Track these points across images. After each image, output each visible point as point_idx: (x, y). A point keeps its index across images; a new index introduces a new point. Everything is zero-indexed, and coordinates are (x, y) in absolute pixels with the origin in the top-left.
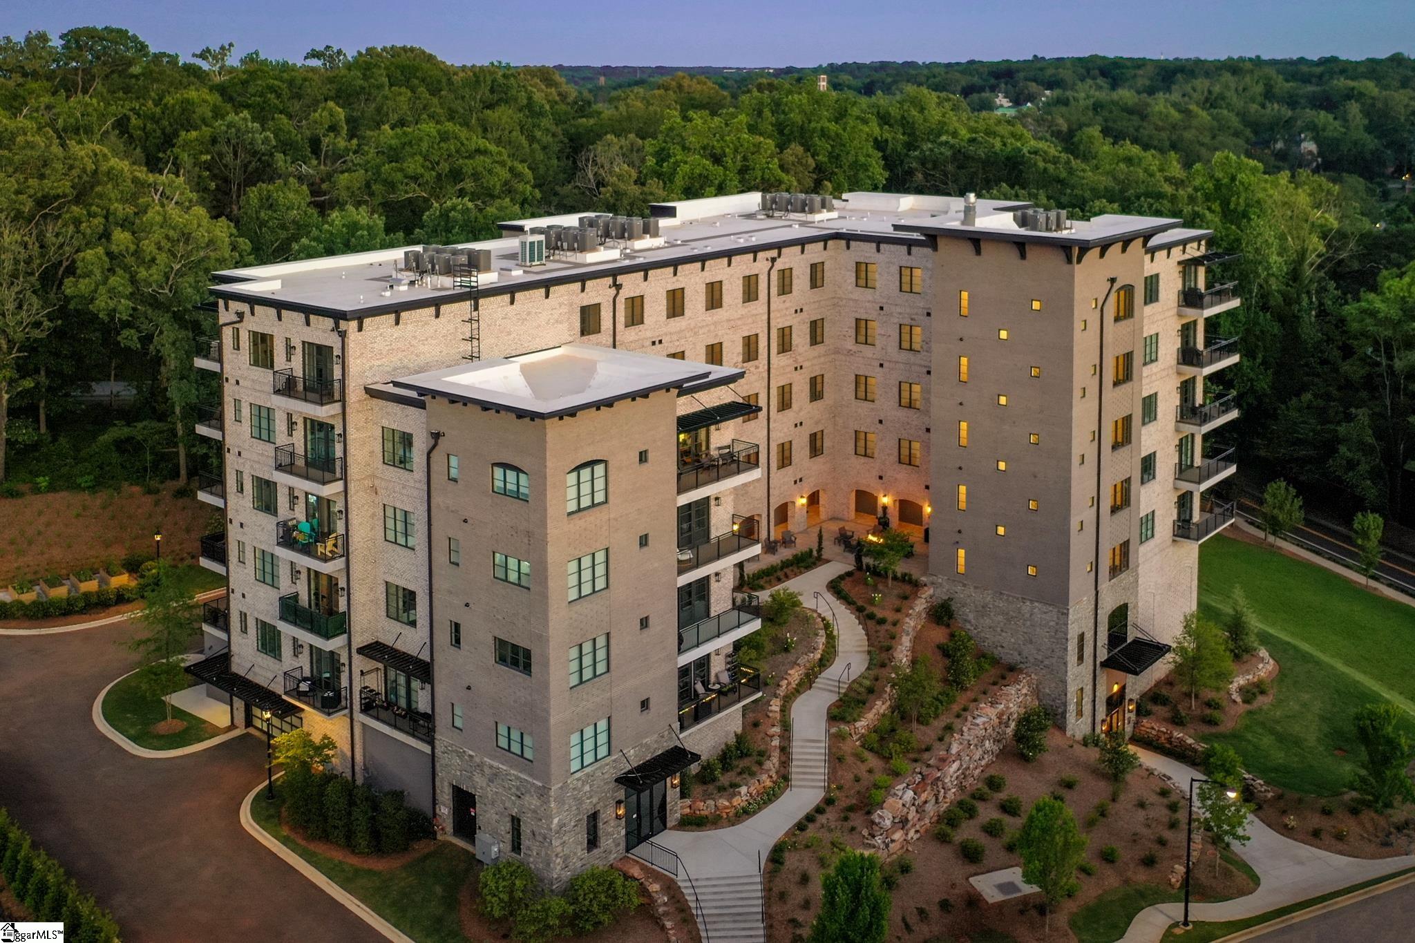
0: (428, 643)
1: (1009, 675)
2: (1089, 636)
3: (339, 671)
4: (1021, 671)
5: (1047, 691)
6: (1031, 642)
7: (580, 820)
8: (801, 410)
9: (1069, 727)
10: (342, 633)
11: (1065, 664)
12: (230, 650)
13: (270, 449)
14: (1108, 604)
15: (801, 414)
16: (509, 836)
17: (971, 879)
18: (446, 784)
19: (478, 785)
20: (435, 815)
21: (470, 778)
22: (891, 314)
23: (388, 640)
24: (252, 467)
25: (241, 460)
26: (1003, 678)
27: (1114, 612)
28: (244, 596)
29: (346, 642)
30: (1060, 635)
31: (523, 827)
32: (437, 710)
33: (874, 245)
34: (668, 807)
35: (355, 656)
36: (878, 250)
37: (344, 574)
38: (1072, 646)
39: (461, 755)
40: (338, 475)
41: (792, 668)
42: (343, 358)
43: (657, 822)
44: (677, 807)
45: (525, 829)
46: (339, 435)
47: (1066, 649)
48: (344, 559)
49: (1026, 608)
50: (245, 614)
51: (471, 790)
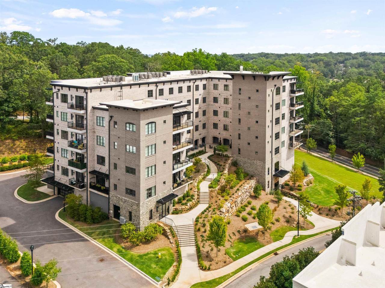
0: (108, 170)
1: (252, 178)
2: (270, 169)
3: (84, 178)
4: (254, 177)
5: (261, 181)
6: (257, 170)
7: (147, 212)
8: (201, 118)
9: (266, 190)
10: (85, 168)
11: (265, 175)
12: (54, 175)
13: (66, 123)
14: (275, 162)
15: (201, 119)
16: (128, 217)
17: (245, 225)
18: (112, 205)
19: (121, 204)
20: (109, 213)
21: (118, 203)
22: (222, 96)
23: (97, 170)
24: (61, 128)
25: (58, 126)
26: (250, 178)
27: (276, 163)
28: (58, 161)
29: (86, 171)
30: (264, 168)
31: (132, 214)
32: (110, 186)
33: (218, 80)
34: (170, 209)
35: (88, 174)
36: (219, 81)
37: (86, 153)
38: (267, 170)
39: (116, 197)
40: (85, 128)
41: (200, 176)
42: (87, 99)
43: (167, 213)
44: (172, 209)
45: (133, 214)
46: (85, 118)
47: (265, 171)
48: (86, 149)
49: (255, 162)
50: (59, 166)
51: (119, 206)
